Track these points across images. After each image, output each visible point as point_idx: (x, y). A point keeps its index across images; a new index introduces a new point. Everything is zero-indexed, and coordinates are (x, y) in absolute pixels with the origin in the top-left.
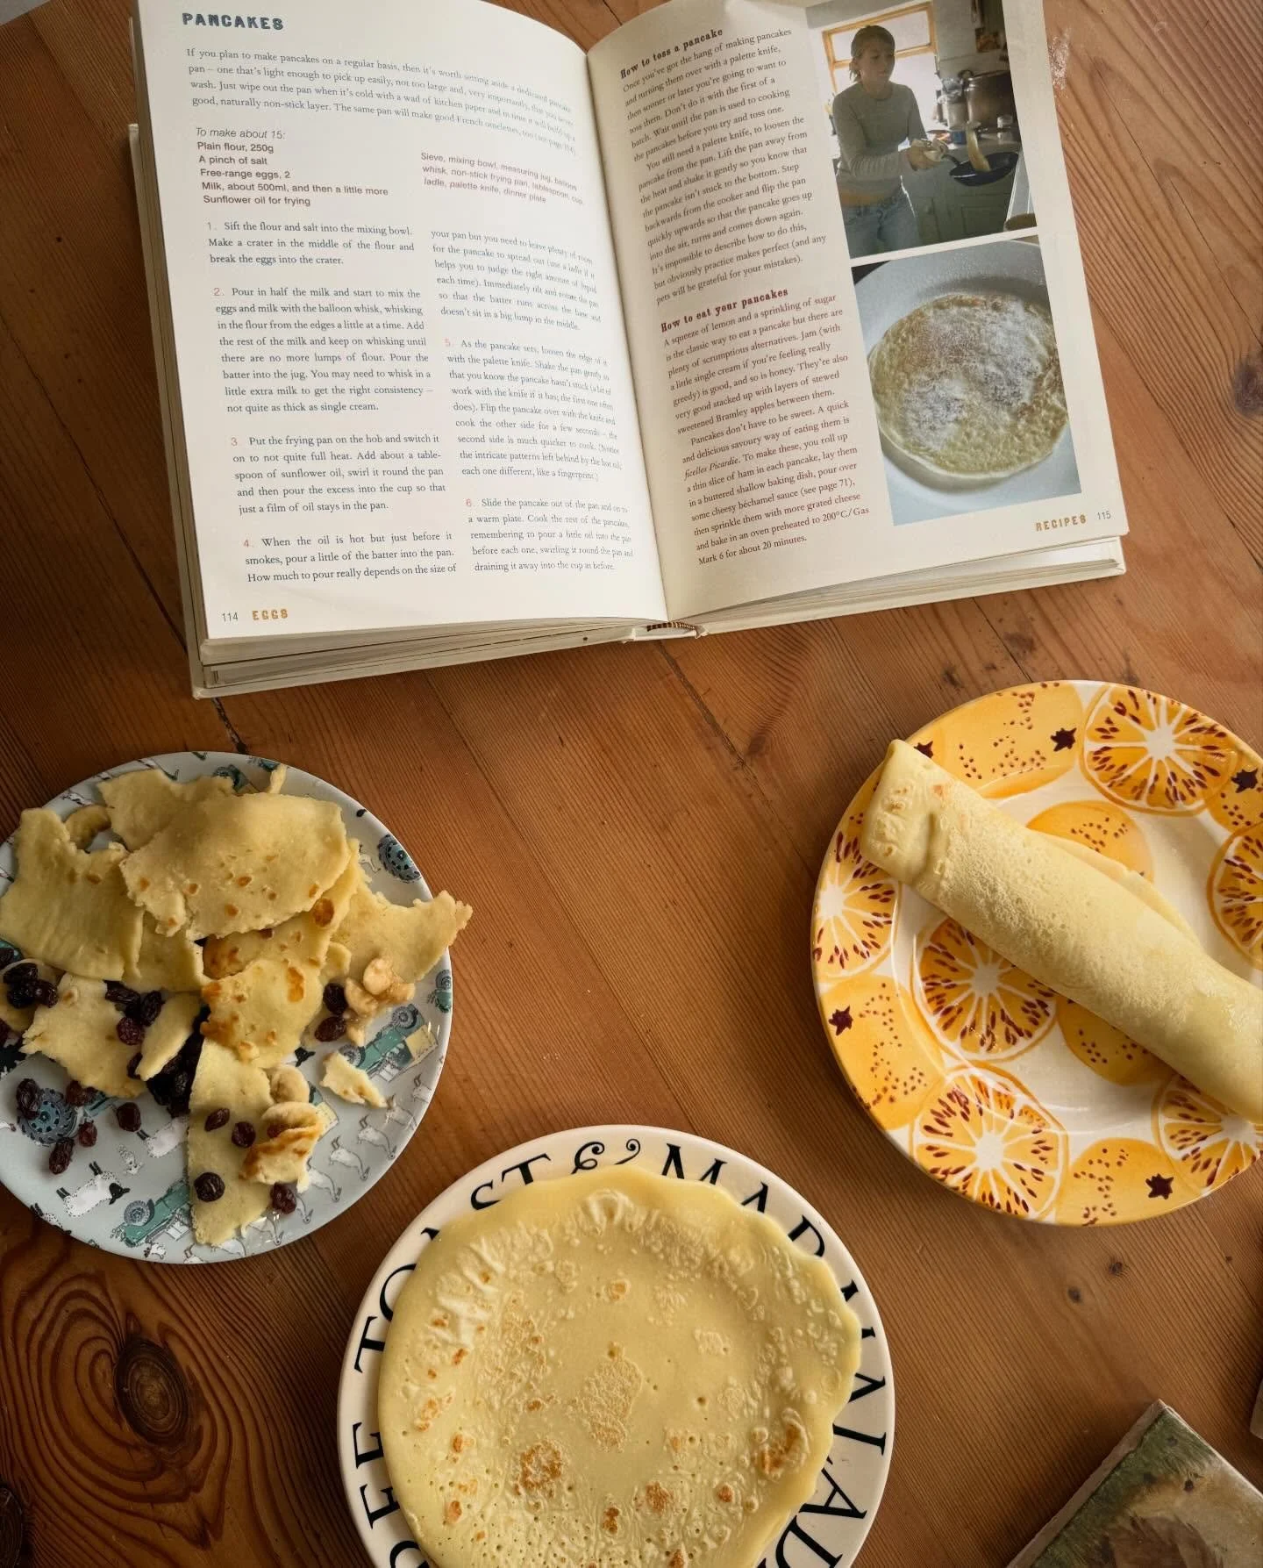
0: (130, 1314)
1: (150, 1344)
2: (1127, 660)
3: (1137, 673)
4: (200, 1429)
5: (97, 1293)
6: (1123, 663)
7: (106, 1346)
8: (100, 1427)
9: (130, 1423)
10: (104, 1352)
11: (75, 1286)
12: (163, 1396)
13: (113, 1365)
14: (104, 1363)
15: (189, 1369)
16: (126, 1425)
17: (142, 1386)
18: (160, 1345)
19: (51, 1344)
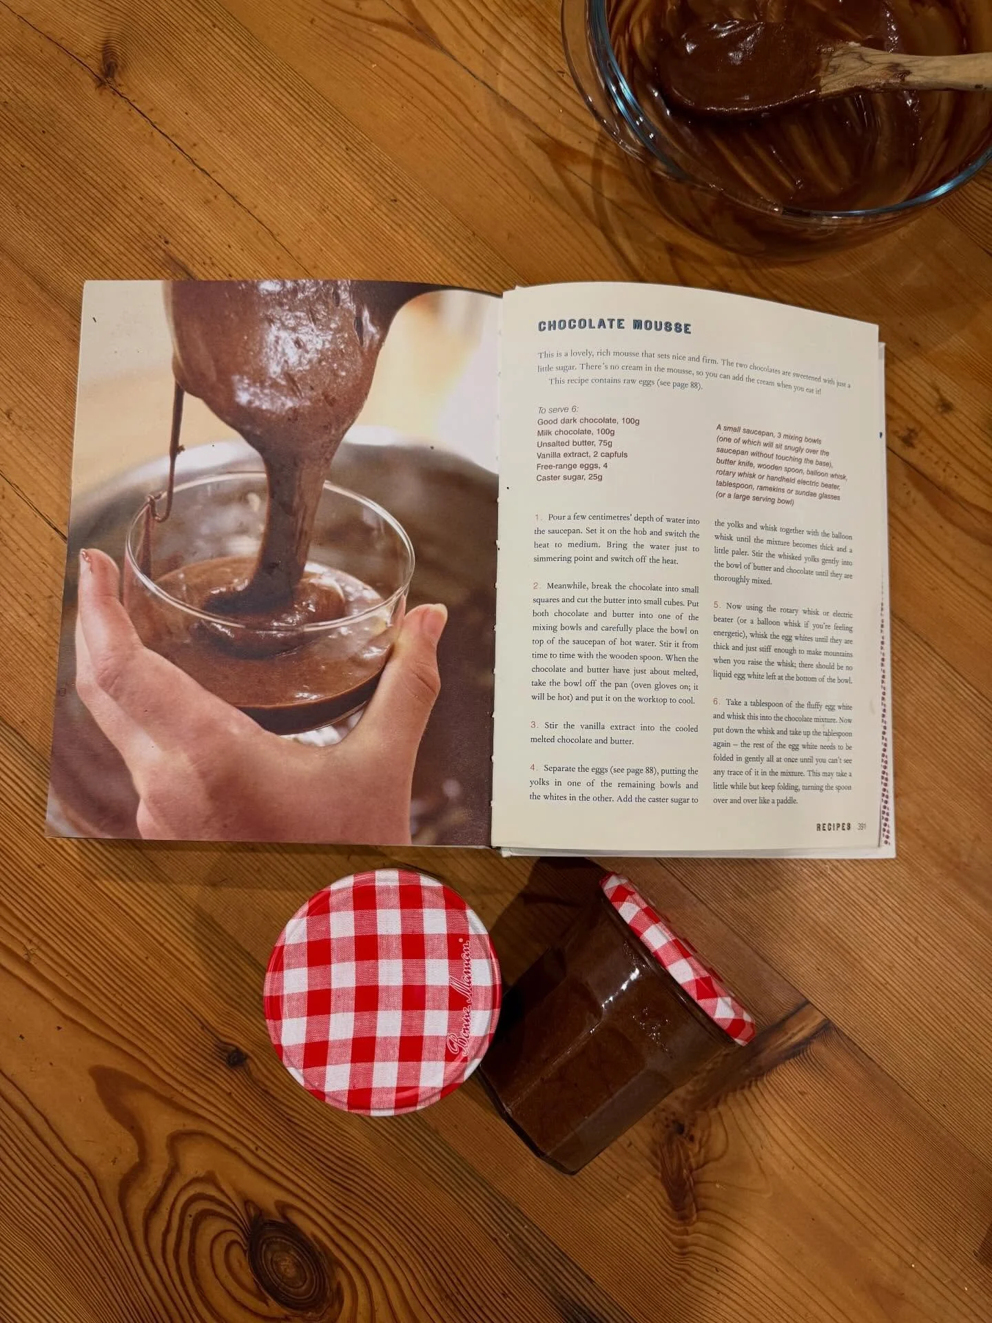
0: (247, 1202)
1: (273, 1223)
2: (937, 390)
3: (949, 399)
4: (339, 1285)
5: (212, 1192)
6: (935, 394)
7: (234, 1237)
8: (251, 1311)
9: (276, 1299)
10: (233, 1242)
11: (192, 1191)
12: (298, 1266)
13: (245, 1252)
14: (236, 1252)
15: (315, 1237)
16: (271, 1301)
17: (277, 1263)
18: (281, 1221)
19: (185, 1248)
